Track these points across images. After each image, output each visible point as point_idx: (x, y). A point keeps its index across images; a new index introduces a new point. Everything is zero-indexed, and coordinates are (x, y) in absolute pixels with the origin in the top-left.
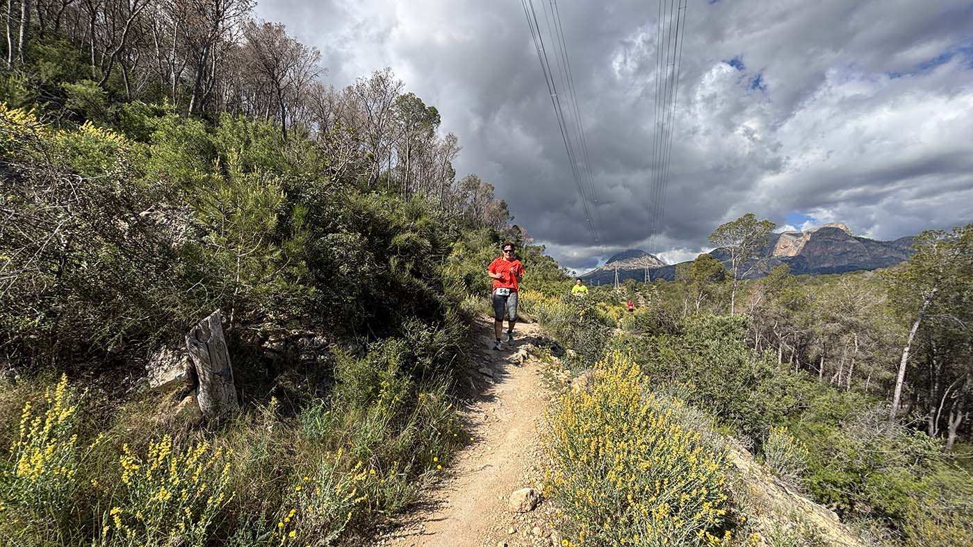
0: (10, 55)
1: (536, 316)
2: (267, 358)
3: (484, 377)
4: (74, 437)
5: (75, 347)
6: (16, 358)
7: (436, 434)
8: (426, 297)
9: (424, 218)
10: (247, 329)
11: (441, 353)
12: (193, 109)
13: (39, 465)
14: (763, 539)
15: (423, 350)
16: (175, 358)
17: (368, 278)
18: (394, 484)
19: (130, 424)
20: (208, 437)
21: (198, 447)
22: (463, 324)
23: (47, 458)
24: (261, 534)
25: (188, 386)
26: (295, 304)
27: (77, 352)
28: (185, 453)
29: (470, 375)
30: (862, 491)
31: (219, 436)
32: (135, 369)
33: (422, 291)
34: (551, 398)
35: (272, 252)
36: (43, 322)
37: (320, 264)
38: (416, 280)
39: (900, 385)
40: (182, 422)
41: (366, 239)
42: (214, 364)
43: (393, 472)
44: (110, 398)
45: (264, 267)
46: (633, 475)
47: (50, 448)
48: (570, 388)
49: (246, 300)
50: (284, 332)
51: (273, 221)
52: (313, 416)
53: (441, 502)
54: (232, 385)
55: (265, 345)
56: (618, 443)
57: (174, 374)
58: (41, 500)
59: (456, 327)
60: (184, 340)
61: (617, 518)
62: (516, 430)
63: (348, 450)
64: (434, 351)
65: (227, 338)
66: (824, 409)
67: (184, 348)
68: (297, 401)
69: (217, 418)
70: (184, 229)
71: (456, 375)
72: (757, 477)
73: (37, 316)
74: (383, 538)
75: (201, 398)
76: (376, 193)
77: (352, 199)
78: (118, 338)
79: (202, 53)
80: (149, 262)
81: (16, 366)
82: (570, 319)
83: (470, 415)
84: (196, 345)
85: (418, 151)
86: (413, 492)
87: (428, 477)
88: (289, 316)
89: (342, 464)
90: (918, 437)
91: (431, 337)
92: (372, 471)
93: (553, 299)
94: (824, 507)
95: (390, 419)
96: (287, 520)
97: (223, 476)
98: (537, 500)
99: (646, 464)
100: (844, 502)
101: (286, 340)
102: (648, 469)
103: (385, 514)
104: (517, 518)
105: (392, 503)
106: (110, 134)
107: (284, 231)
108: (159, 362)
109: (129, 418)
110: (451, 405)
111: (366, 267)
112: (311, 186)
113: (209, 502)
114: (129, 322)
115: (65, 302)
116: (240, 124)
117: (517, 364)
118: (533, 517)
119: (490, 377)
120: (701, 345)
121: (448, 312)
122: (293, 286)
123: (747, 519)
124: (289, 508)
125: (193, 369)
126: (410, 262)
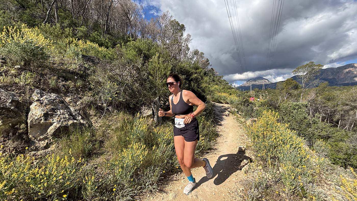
25: (152, 116)
34: (240, 126)
38: (198, 89)
48: (246, 123)
51: (168, 73)
53: (217, 148)
57: (149, 113)
60: (151, 104)
75: (155, 119)
82: (240, 102)
83: (217, 129)
87: (212, 143)
98: (245, 149)
117: (227, 116)
119: (219, 120)
125: (153, 112)
126: (196, 83)
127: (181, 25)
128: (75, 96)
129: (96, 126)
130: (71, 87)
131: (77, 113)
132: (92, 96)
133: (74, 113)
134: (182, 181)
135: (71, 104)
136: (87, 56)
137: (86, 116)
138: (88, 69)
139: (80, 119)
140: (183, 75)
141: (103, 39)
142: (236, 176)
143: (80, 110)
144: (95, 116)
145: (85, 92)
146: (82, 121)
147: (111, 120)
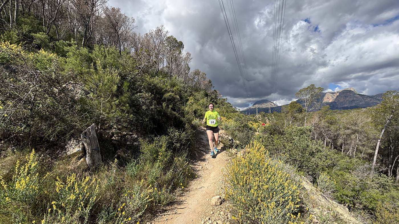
0: (11, 22)
1: (223, 127)
2: (113, 143)
3: (201, 151)
4: (37, 174)
5: (38, 139)
6: (15, 143)
7: (181, 174)
8: (178, 119)
9: (177, 87)
10: (105, 132)
11: (184, 142)
12: (83, 43)
13: (24, 185)
14: (315, 217)
15: (176, 140)
16: (77, 143)
17: (154, 111)
18: (164, 194)
19: (60, 169)
20: (90, 175)
21: (86, 178)
22: (193, 130)
23: (27, 182)
24: (111, 213)
25: (82, 154)
26: (124, 122)
27: (38, 140)
28: (81, 181)
29: (195, 151)
30: (358, 199)
31: (95, 174)
32: (62, 148)
33: (176, 116)
34: (229, 160)
35: (115, 101)
36: (25, 129)
37: (134, 106)
38: (173, 112)
39: (376, 156)
40: (80, 168)
41: (153, 95)
42: (92, 145)
43: (164, 189)
44: (52, 159)
45: (112, 107)
46: (261, 191)
47: (28, 178)
48: (237, 156)
49: (105, 120)
50: (120, 133)
51: (115, 88)
52: (132, 166)
53: (183, 201)
54: (99, 154)
55: (113, 138)
56: (255, 178)
57: (77, 149)
58: (25, 199)
59: (190, 131)
60: (80, 136)
61: (255, 208)
62: (214, 173)
63: (146, 180)
64: (181, 140)
65: (97, 135)
66: (343, 165)
67: (80, 139)
68: (126, 161)
69: (94, 167)
70: (80, 92)
71: (189, 151)
72: (314, 193)
73: (23, 126)
74: (159, 216)
75: (87, 159)
76: (158, 77)
77: (147, 79)
78: (55, 135)
79: (87, 21)
80: (66, 105)
81: (15, 146)
82: (237, 128)
83: (196, 167)
84: (85, 138)
85: (175, 60)
86: (172, 197)
87: (178, 191)
88: (122, 126)
89: (143, 186)
90: (383, 177)
91: (180, 135)
92: (156, 189)
93: (230, 120)
94: (342, 205)
95: (162, 168)
96: (122, 207)
97: (96, 190)
98: (222, 201)
99: (266, 186)
100: (351, 204)
101: (121, 136)
102: (267, 188)
103: (161, 206)
104: (214, 208)
105: (164, 201)
106: (51, 54)
107: (119, 92)
108: (71, 145)
109: (59, 167)
110: (188, 162)
111: (153, 107)
112: (131, 74)
113: (91, 199)
114: (58, 129)
115: (34, 121)
116: (102, 49)
118: (220, 208)
119: (204, 151)
120: (291, 139)
121: (186, 125)
122: (123, 115)
123: (309, 209)
124: (122, 203)
125: (84, 148)
126: (171, 105)
127: (179, 42)
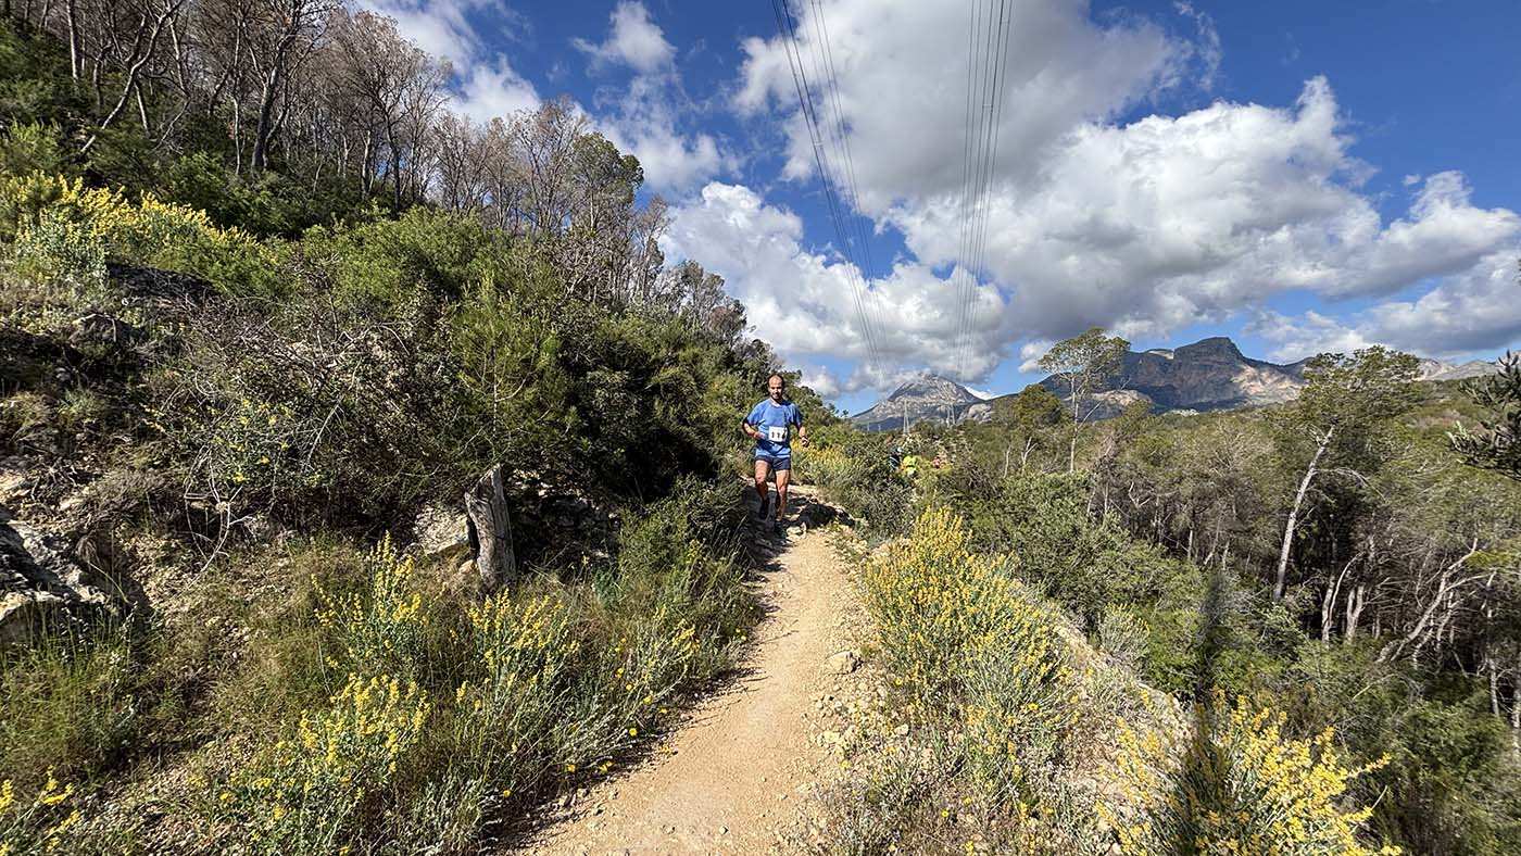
8: (697, 449)
9: (691, 349)
11: (722, 517)
25: (468, 550)
33: (691, 441)
34: (849, 572)
38: (684, 428)
42: (497, 525)
48: (871, 560)
53: (752, 668)
54: (512, 550)
64: (714, 514)
75: (482, 563)
85: (608, 224)
91: (712, 497)
98: (856, 663)
104: (839, 678)
118: (855, 677)
125: (473, 532)
126: (676, 404)
127: (626, 157)
128: (52, 470)
129: (171, 610)
130: (24, 425)
131: (55, 552)
132: (155, 467)
133: (41, 554)
134: (588, 826)
135: (22, 511)
136: (141, 271)
137: (110, 565)
138: (143, 336)
139: (74, 585)
140: (615, 368)
141: (240, 191)
142: (814, 772)
143: (75, 537)
144: (167, 561)
145: (113, 448)
146: (84, 594)
147: (257, 580)
